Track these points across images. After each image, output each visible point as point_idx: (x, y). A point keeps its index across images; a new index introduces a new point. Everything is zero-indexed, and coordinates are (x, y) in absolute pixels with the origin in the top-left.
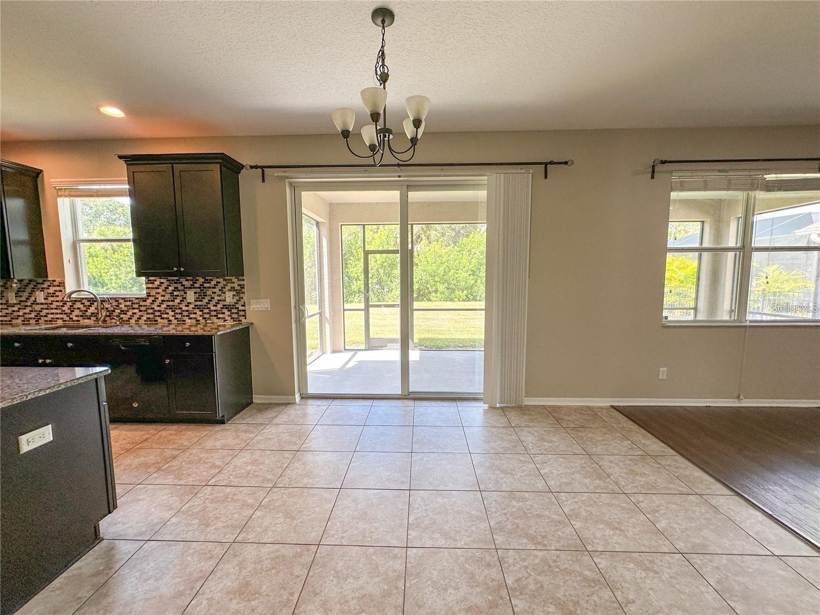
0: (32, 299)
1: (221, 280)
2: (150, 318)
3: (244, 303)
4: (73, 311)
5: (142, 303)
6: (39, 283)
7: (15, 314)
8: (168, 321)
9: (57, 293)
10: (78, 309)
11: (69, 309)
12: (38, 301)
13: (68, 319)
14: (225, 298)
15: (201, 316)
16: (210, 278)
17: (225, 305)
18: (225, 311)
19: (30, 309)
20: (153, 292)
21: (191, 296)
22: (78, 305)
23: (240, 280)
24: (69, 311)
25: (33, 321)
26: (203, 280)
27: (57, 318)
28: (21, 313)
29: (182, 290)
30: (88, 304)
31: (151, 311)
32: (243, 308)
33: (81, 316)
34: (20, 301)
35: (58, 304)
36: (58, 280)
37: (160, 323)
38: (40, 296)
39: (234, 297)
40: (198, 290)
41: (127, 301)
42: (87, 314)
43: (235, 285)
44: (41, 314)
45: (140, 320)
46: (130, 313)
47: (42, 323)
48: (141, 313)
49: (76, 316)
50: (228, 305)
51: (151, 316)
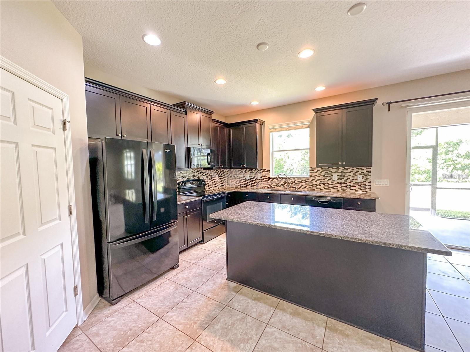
0: (256, 177)
1: (355, 168)
2: (310, 188)
3: (370, 181)
4: (273, 183)
5: (307, 180)
6: (259, 171)
7: (248, 184)
8: (321, 190)
9: (266, 175)
10: (275, 182)
11: (271, 182)
12: (258, 179)
13: (270, 186)
14: (357, 178)
15: (340, 188)
16: (348, 167)
17: (357, 182)
18: (357, 186)
19: (254, 181)
20: (313, 175)
21: (335, 177)
22: (275, 180)
23: (368, 168)
24: (271, 183)
25: (255, 187)
26: (343, 169)
27: (265, 186)
28: (251, 183)
29: (330, 174)
30: (280, 180)
31: (312, 184)
32: (369, 184)
33: (276, 185)
34: (251, 178)
35: (266, 180)
36: (267, 169)
37: (316, 190)
38: (259, 176)
39: (363, 178)
40: (340, 174)
41: (299, 179)
42: (279, 184)
43: (365, 172)
44: (259, 184)
45: (305, 189)
46: (300, 185)
47: (259, 188)
48: (306, 185)
49: (274, 185)
50: (359, 182)
51: (311, 187)
